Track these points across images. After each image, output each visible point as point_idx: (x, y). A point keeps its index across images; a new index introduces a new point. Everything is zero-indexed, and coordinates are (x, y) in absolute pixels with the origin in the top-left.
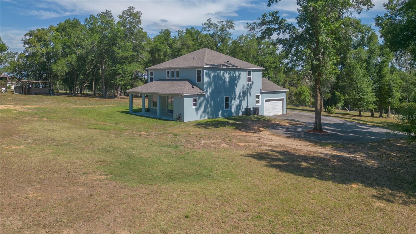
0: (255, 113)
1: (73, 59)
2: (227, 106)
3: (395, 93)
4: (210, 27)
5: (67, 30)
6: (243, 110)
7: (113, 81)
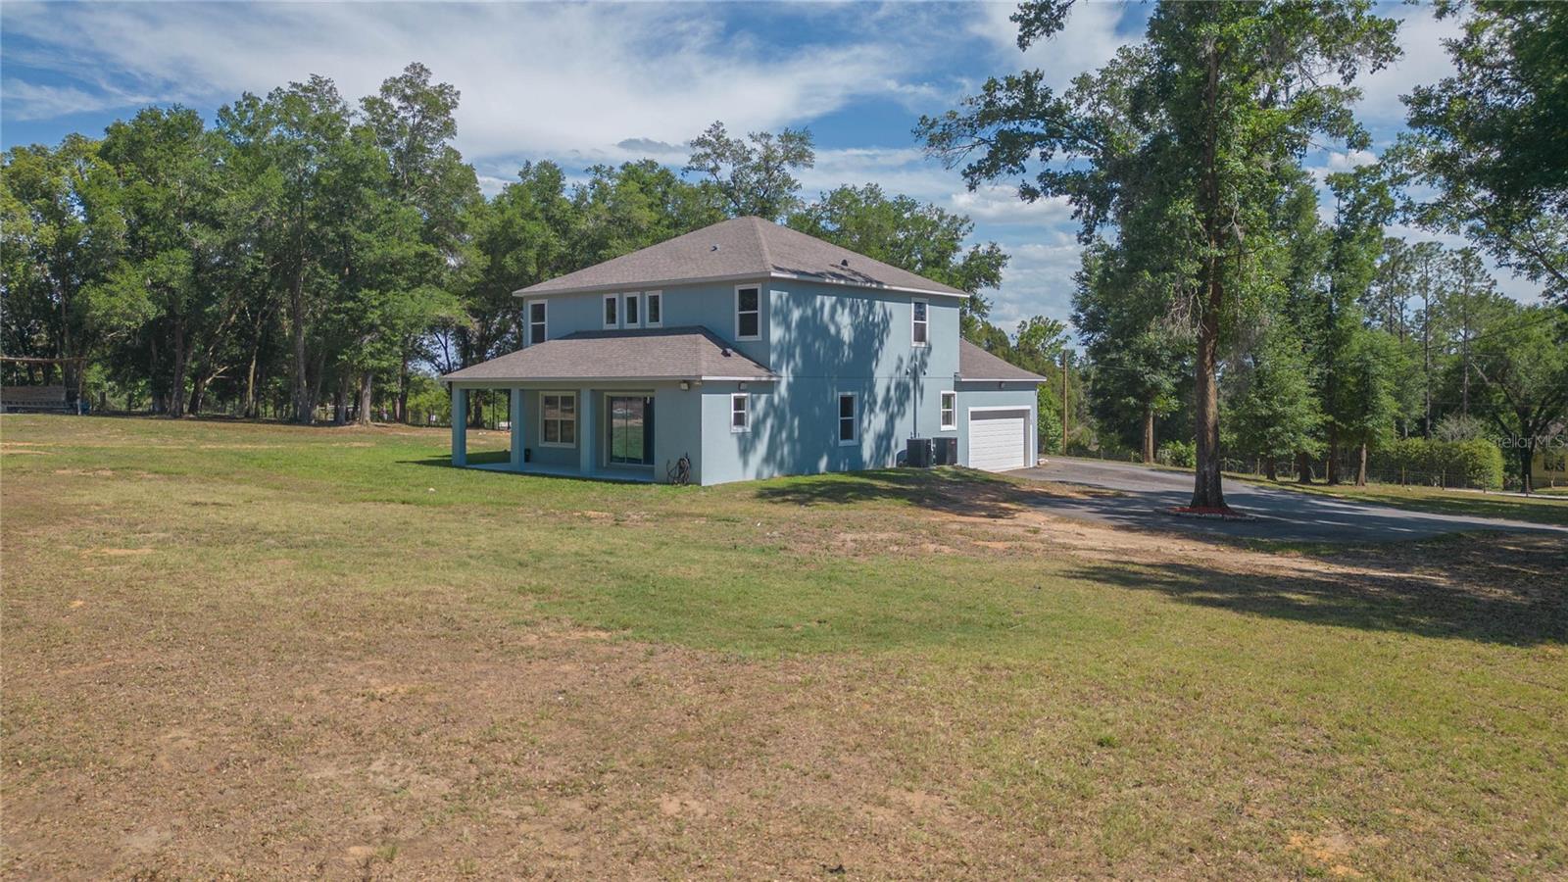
0: (941, 461)
1: (174, 267)
2: (847, 431)
3: (1380, 399)
4: (719, 156)
5: (149, 153)
6: (903, 447)
7: (345, 357)
